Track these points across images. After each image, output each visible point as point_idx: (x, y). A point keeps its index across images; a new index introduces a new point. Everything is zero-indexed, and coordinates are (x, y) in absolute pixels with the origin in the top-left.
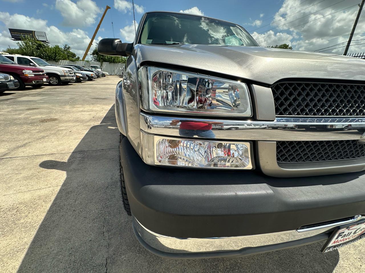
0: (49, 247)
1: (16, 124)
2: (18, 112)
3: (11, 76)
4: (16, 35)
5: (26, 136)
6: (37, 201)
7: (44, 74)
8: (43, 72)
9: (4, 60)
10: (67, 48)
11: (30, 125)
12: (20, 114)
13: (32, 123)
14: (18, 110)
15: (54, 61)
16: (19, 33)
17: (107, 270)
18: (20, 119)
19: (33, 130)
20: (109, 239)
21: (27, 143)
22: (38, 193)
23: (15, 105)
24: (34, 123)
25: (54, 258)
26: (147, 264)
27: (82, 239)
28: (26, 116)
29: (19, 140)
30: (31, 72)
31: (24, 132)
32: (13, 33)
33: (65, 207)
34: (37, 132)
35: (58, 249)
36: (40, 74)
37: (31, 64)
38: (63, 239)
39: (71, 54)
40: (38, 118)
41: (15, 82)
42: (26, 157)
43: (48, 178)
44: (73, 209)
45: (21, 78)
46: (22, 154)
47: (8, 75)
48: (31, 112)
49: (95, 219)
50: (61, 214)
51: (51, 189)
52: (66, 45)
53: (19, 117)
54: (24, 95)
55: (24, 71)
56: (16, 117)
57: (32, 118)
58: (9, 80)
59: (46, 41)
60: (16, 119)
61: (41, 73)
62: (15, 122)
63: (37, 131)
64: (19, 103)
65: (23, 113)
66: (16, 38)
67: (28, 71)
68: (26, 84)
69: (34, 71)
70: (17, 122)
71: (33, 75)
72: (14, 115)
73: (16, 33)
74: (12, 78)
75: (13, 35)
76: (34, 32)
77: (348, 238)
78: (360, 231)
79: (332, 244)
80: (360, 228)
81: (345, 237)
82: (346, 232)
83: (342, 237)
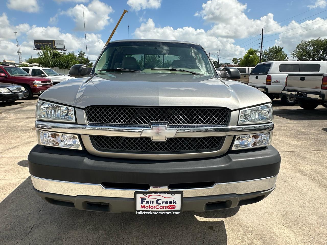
0: (4, 212)
1: (14, 130)
2: (19, 120)
3: (23, 87)
4: (39, 45)
5: (18, 140)
7: (51, 84)
8: (50, 82)
9: (22, 73)
10: (81, 55)
11: (24, 132)
12: (20, 122)
13: (26, 131)
14: (20, 119)
15: (67, 69)
16: (41, 43)
17: (31, 230)
18: (18, 126)
19: (24, 136)
20: (42, 215)
21: (16, 146)
22: (10, 181)
23: (19, 113)
24: (28, 130)
25: (4, 218)
26: (57, 232)
27: (24, 212)
28: (24, 124)
29: (12, 144)
30: (40, 82)
31: (17, 138)
32: (37, 43)
33: (23, 192)
34: (27, 138)
35: (8, 214)
36: (48, 84)
37: (43, 75)
38: (14, 210)
39: (84, 60)
40: (32, 126)
41: (25, 92)
42: (12, 157)
43: (20, 173)
44: (28, 194)
45: (31, 89)
46: (10, 154)
47: (21, 86)
48: (29, 120)
49: (39, 202)
50: (19, 196)
51: (19, 180)
52: (81, 52)
53: (19, 124)
54: (30, 104)
55: (34, 82)
56: (16, 124)
57: (28, 125)
58: (21, 90)
59: (63, 49)
60: (15, 126)
61: (48, 83)
62: (14, 129)
63: (27, 137)
64: (23, 112)
65: (23, 121)
66: (38, 48)
67: (37, 82)
68: (34, 93)
69: (42, 82)
70: (15, 129)
71: (41, 86)
72: (15, 122)
73: (39, 43)
74: (23, 89)
75: (36, 45)
76: (54, 41)
77: (154, 207)
78: (164, 203)
79: (141, 208)
80: (161, 200)
81: (149, 204)
82: (148, 200)
83: (146, 203)
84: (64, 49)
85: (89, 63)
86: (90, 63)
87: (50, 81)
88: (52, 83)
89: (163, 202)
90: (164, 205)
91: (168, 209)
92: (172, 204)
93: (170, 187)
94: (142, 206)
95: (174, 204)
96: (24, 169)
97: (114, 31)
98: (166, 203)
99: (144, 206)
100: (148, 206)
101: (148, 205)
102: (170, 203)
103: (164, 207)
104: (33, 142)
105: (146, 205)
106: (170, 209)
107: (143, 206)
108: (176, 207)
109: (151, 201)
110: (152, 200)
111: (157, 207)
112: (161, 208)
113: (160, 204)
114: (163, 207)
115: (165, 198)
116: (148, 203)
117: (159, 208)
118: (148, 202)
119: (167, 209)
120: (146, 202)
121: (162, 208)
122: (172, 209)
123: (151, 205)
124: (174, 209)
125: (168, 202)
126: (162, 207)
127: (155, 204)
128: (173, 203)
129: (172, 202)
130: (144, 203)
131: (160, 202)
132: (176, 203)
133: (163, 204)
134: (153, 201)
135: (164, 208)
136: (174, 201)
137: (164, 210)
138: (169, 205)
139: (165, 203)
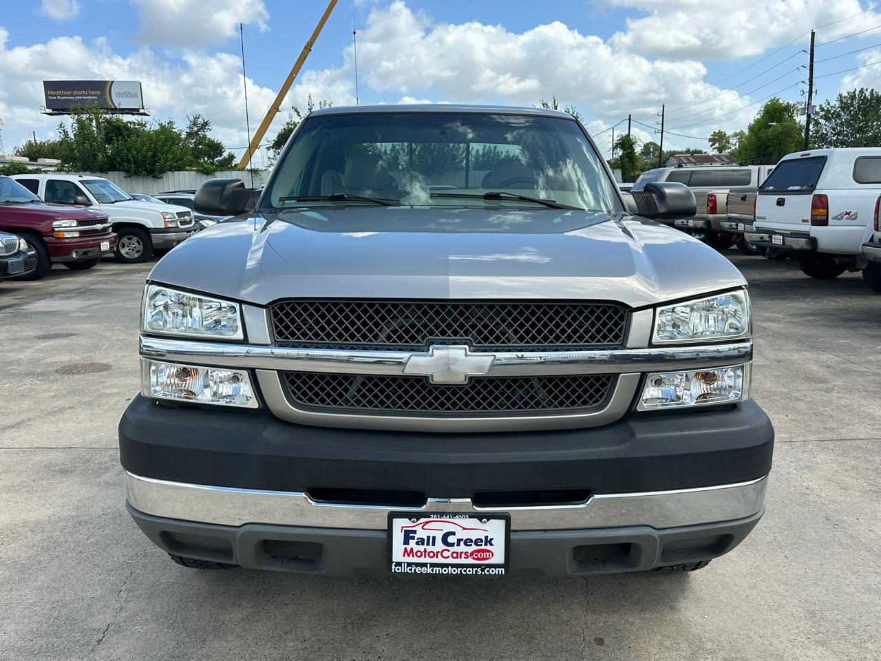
1: (10, 375)
2: (19, 344)
3: (22, 241)
4: (59, 97)
5: (26, 404)
6: (20, 529)
7: (105, 229)
8: (105, 223)
9: (15, 193)
10: (199, 127)
11: (40, 378)
12: (21, 350)
13: (43, 375)
14: (19, 339)
15: (151, 177)
16: (68, 93)
17: (103, 637)
18: (19, 362)
19: (43, 391)
20: (126, 601)
21: (23, 421)
23: (16, 323)
24: (50, 373)
27: (79, 594)
28: (35, 356)
29: (9, 414)
30: (75, 223)
31: (23, 396)
32: (53, 93)
33: (66, 544)
34: (51, 397)
36: (97, 230)
37: (80, 198)
39: (207, 145)
40: (62, 362)
41: (30, 257)
42: (17, 450)
43: (49, 494)
44: (80, 549)
45: (44, 244)
46: (10, 444)
47: (15, 237)
48: (48, 343)
49: (112, 570)
52: (196, 118)
53: (19, 357)
54: (42, 295)
55: (55, 223)
56: (12, 356)
57: (49, 360)
58: (16, 251)
59: (138, 110)
60: (11, 363)
61: (99, 226)
62: (8, 371)
63: (53, 394)
64: (25, 320)
65: (31, 347)
66: (57, 108)
67: (65, 223)
68: (53, 259)
69: (80, 223)
70: (12, 370)
71: (77, 235)
72: (8, 351)
73: (59, 92)
74: (23, 244)
75: (50, 98)
76: (109, 85)
77: (437, 552)
78: (462, 543)
79: (404, 556)
80: (453, 533)
81: (425, 546)
82: (421, 534)
83: (417, 543)
84: (141, 111)
85: (221, 155)
86: (225, 155)
87: (104, 221)
88: (110, 226)
89: (459, 541)
90: (463, 548)
91: (474, 558)
92: (483, 547)
93: (477, 501)
94: (406, 549)
95: (488, 547)
96: (57, 485)
97: (308, 48)
98: (467, 542)
99: (412, 549)
100: (423, 550)
101: (421, 548)
102: (476, 544)
103: (461, 553)
104: (70, 408)
105: (417, 547)
106: (478, 559)
107: (409, 551)
108: (492, 556)
109: (428, 537)
110: (431, 534)
111: (445, 554)
112: (455, 555)
113: (452, 545)
114: (459, 555)
115: (464, 529)
116: (421, 542)
117: (448, 557)
118: (423, 540)
119: (470, 561)
120: (416, 540)
121: (457, 557)
122: (483, 559)
123: (429, 548)
124: (486, 559)
125: (471, 541)
126: (457, 553)
127: (439, 546)
128: (486, 545)
129: (481, 541)
130: (412, 543)
131: (451, 539)
132: (491, 545)
133: (458, 545)
134: (434, 538)
135: (463, 555)
136: (486, 537)
137: (463, 561)
138: (474, 547)
139: (466, 544)
